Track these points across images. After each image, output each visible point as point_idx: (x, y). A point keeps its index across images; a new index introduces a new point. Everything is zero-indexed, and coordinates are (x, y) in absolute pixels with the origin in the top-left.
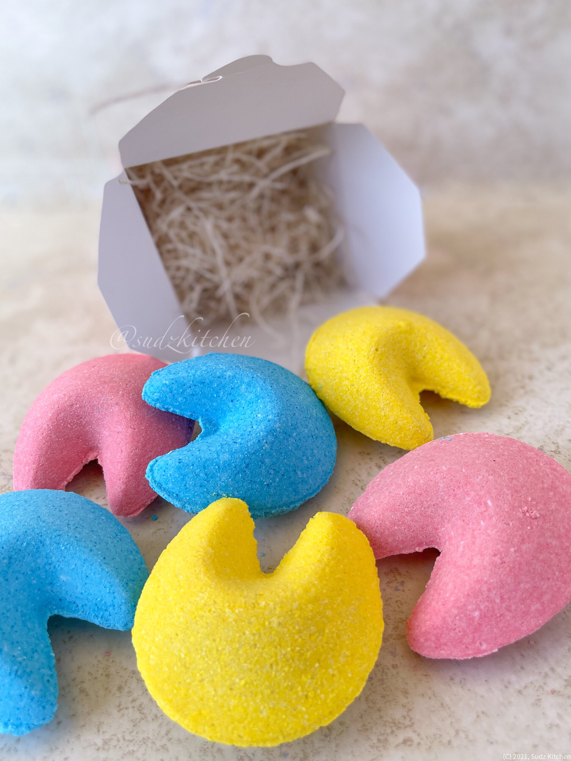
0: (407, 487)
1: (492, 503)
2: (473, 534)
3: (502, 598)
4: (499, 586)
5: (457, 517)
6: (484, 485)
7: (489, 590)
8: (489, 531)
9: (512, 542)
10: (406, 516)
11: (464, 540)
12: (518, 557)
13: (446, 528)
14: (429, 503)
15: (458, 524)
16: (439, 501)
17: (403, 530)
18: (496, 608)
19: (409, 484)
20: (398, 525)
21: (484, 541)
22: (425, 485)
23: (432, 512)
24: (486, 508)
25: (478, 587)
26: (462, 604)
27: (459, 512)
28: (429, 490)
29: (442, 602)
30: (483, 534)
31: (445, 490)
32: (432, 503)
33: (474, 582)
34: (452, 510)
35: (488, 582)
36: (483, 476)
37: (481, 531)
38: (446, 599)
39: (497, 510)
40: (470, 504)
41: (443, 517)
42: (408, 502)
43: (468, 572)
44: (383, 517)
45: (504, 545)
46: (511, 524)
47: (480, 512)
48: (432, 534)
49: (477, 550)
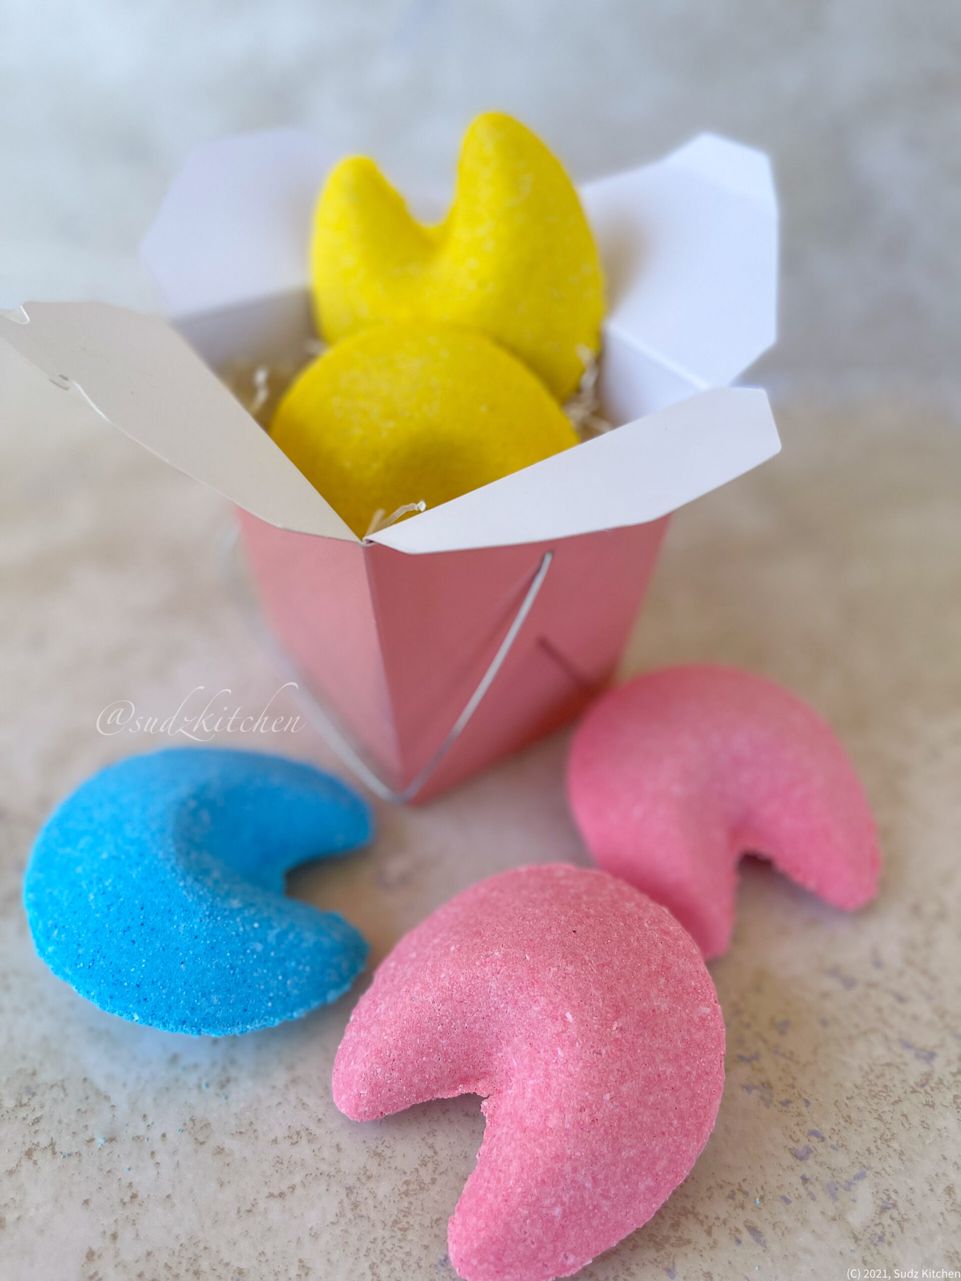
0: (438, 989)
1: (573, 1017)
2: (547, 1069)
3: (595, 1180)
4: (589, 1161)
5: (520, 1036)
6: (560, 984)
7: (575, 1170)
8: (571, 1068)
9: (607, 1082)
10: (440, 1038)
11: (533, 1079)
12: (617, 1107)
13: (505, 1053)
14: (475, 1015)
15: (523, 1049)
16: (491, 1011)
17: (436, 1061)
18: (587, 1197)
19: (442, 984)
20: (428, 1055)
21: (564, 1085)
22: (468, 985)
23: (481, 1029)
24: (564, 1026)
25: (557, 1167)
26: (534, 1198)
27: (523, 1031)
28: (474, 994)
29: (503, 1196)
30: (562, 1072)
31: (499, 993)
32: (481, 1016)
33: (552, 1159)
34: (512, 1025)
35: (573, 1157)
36: (558, 967)
37: (559, 1067)
38: (509, 1190)
39: (582, 1028)
40: (540, 1018)
41: (499, 1037)
42: (442, 1016)
43: (541, 1140)
44: (403, 1043)
45: (595, 1090)
46: (604, 1052)
47: (556, 1032)
48: (483, 1062)
49: (553, 1100)
